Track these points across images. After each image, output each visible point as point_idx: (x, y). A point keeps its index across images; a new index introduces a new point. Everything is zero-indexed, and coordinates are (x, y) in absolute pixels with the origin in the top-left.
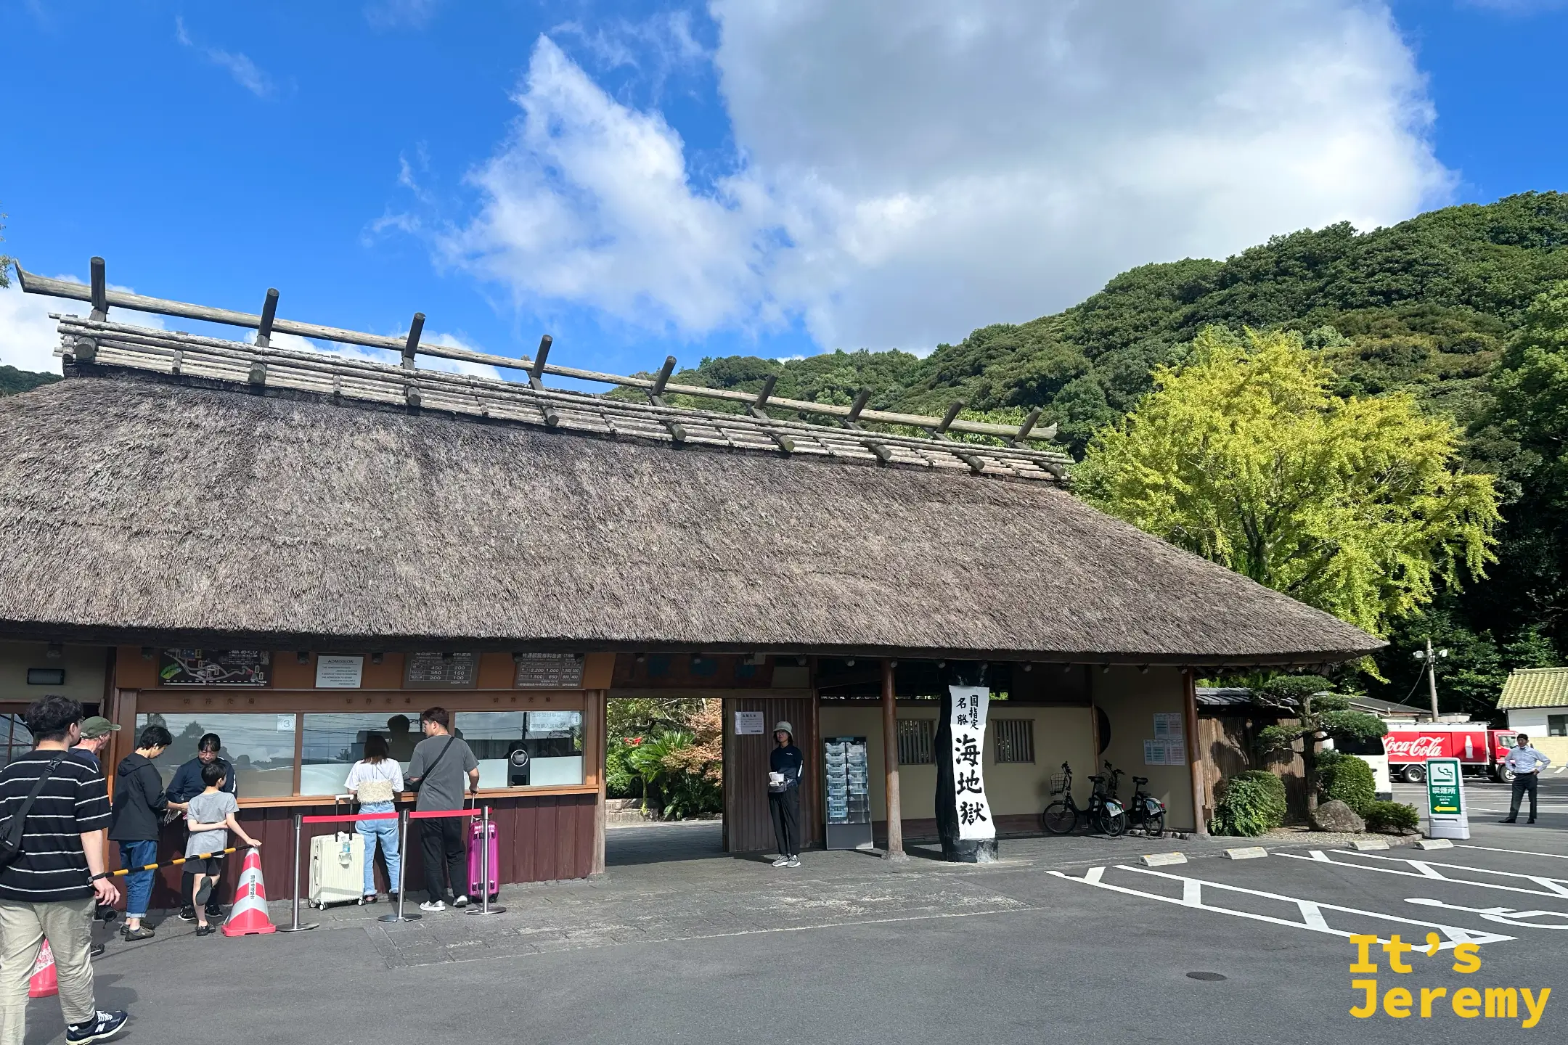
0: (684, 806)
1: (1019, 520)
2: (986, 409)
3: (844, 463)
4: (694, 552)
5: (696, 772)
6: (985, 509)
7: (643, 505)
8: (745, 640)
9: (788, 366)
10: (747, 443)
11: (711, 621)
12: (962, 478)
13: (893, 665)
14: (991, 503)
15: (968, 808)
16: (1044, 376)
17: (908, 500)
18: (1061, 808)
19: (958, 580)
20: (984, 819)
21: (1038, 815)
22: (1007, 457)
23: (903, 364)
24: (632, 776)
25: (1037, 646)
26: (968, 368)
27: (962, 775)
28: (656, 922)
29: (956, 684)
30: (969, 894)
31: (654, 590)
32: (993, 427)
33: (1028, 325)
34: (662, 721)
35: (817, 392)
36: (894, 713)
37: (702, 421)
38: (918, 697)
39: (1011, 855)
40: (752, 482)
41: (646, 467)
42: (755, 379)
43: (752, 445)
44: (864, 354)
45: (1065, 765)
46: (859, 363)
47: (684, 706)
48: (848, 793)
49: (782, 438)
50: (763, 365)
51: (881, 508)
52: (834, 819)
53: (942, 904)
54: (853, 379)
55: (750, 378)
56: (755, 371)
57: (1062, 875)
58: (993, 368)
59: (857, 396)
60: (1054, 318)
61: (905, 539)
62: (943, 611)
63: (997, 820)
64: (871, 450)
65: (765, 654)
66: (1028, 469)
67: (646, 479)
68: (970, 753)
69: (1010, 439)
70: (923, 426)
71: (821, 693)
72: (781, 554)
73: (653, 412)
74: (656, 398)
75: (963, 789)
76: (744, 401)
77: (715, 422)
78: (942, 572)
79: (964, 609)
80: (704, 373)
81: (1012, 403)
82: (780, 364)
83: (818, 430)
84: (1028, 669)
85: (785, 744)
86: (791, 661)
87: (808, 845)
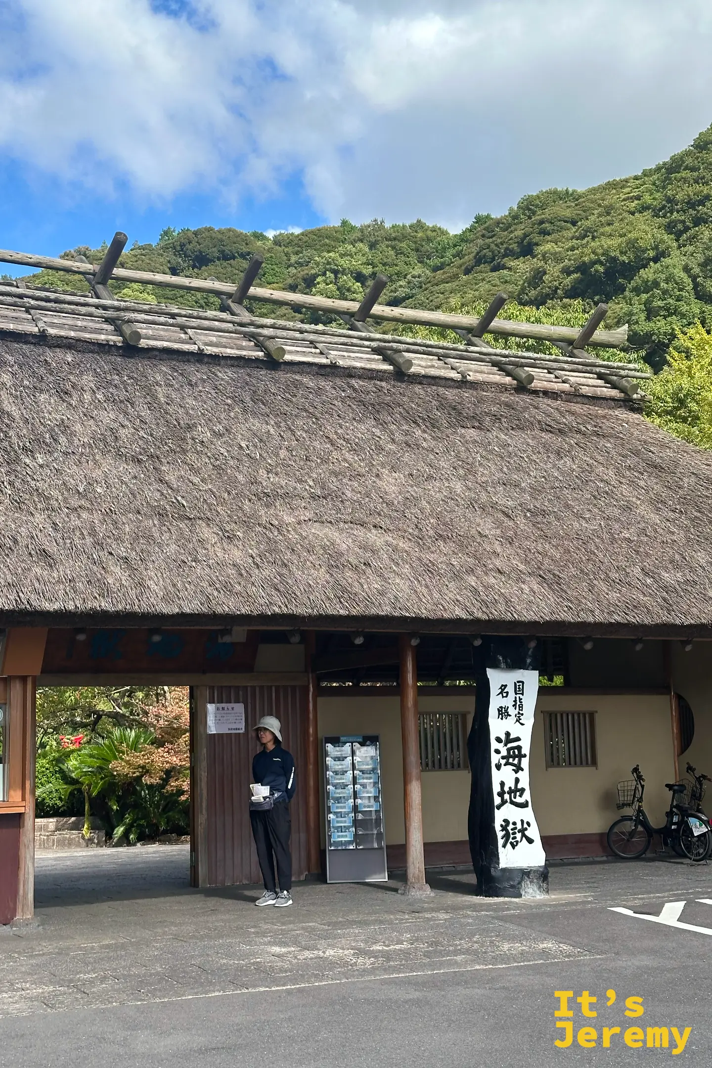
0: (139, 825)
1: (578, 452)
2: (538, 302)
3: (351, 376)
4: (152, 493)
5: (155, 781)
6: (534, 438)
7: (83, 431)
8: (219, 610)
9: (277, 242)
10: (223, 350)
11: (174, 585)
12: (504, 397)
13: (414, 642)
14: (542, 430)
15: (511, 826)
16: (614, 259)
17: (434, 424)
18: (629, 826)
19: (498, 532)
20: (530, 841)
21: (601, 835)
22: (563, 370)
23: (429, 240)
24: (70, 788)
25: (600, 617)
26: (514, 246)
27: (502, 784)
28: (102, 982)
29: (495, 666)
30: (512, 939)
31: (98, 544)
32: (545, 329)
33: (593, 191)
34: (110, 715)
35: (315, 276)
36: (416, 704)
37: (162, 319)
38: (447, 683)
39: (564, 886)
40: (229, 401)
41: (88, 380)
42: (234, 258)
43: (229, 352)
44: (378, 226)
45: (636, 770)
46: (373, 239)
47: (140, 695)
48: (355, 809)
49: (268, 343)
50: (245, 240)
51: (398, 437)
52: (337, 844)
53: (476, 952)
54: (364, 259)
55: (226, 257)
56: (233, 248)
57: (630, 913)
58: (548, 247)
59: (370, 283)
60: (627, 181)
61: (430, 477)
62: (479, 571)
63: (547, 842)
64: (386, 359)
65: (246, 628)
66: (590, 384)
67: (87, 397)
68: (514, 755)
69: (569, 345)
70: (454, 327)
71: (319, 679)
72: (268, 498)
73: (97, 307)
74: (99, 288)
75: (504, 802)
76: (218, 293)
77: (180, 320)
78: (478, 520)
79: (506, 570)
80: (165, 248)
81: (573, 293)
82: (267, 239)
83: (316, 332)
84: (588, 646)
85: (271, 746)
86: (281, 638)
87: (302, 878)
